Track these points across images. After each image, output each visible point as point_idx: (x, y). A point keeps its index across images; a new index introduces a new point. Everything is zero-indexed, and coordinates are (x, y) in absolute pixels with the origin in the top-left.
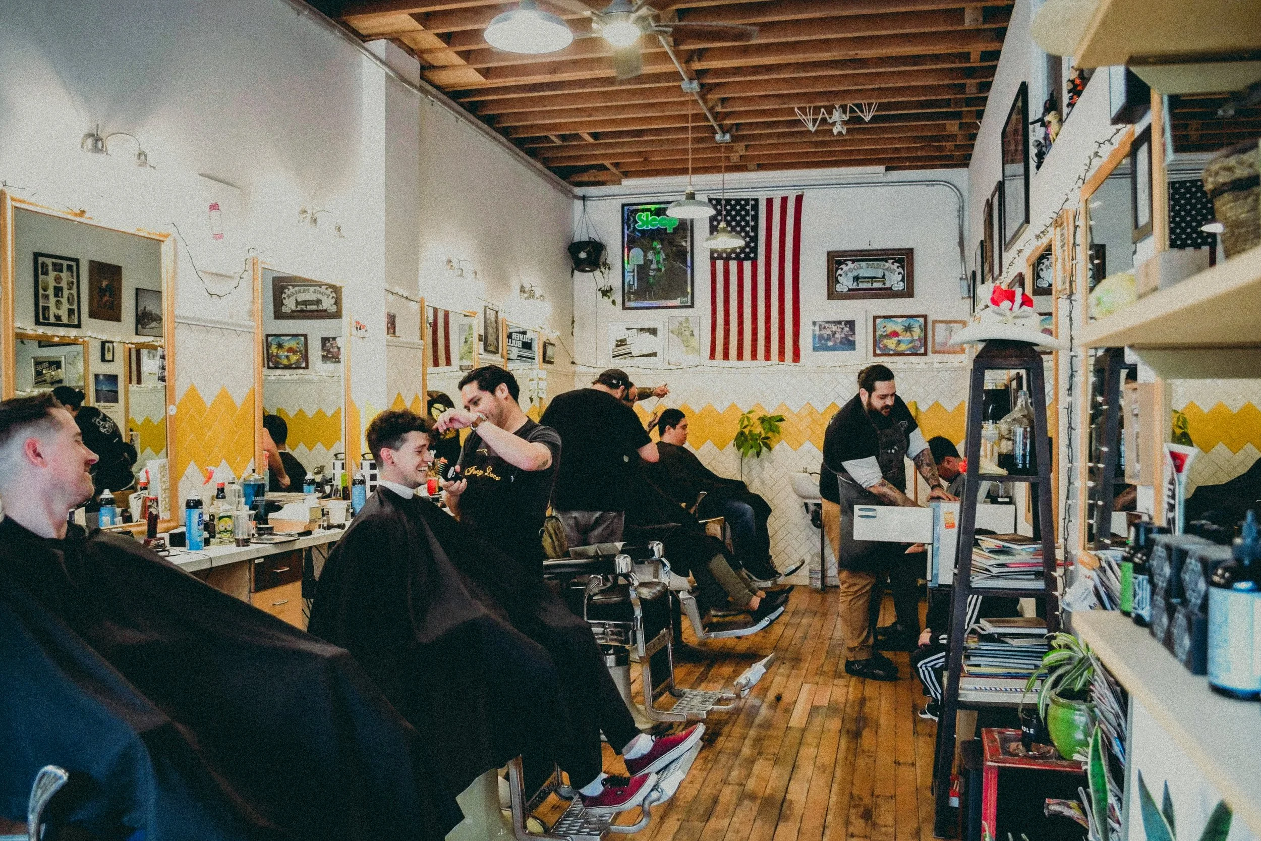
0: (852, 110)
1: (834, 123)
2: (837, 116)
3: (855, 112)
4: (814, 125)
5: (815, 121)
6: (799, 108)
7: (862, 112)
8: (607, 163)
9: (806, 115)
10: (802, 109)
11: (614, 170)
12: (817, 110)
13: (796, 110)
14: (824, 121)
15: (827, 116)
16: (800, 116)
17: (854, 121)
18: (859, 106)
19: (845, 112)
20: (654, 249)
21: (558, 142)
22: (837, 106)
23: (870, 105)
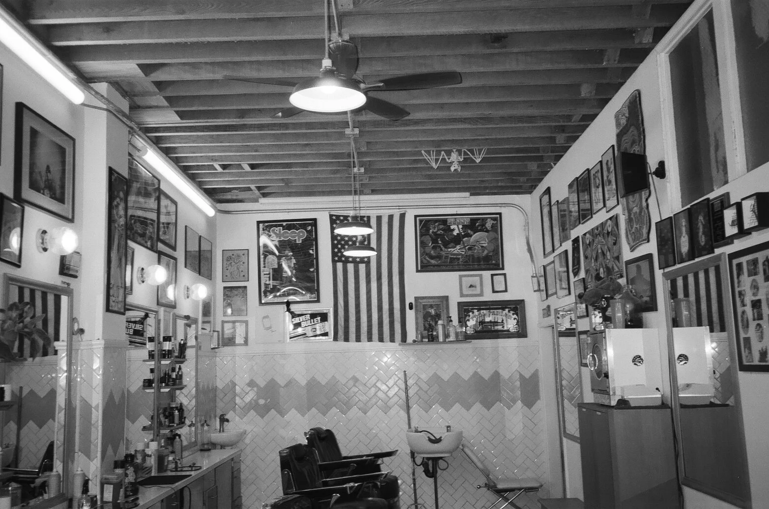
0: (465, 153)
1: (452, 163)
2: (454, 157)
3: (468, 155)
4: (436, 164)
5: (437, 160)
6: (425, 151)
7: (473, 154)
8: (253, 187)
9: (430, 156)
10: (428, 152)
11: (257, 192)
12: (438, 153)
13: (423, 152)
14: (444, 159)
15: (446, 157)
16: (425, 156)
17: (467, 162)
18: (472, 152)
19: (460, 155)
20: (287, 256)
21: (220, 170)
22: (455, 150)
23: (480, 151)
